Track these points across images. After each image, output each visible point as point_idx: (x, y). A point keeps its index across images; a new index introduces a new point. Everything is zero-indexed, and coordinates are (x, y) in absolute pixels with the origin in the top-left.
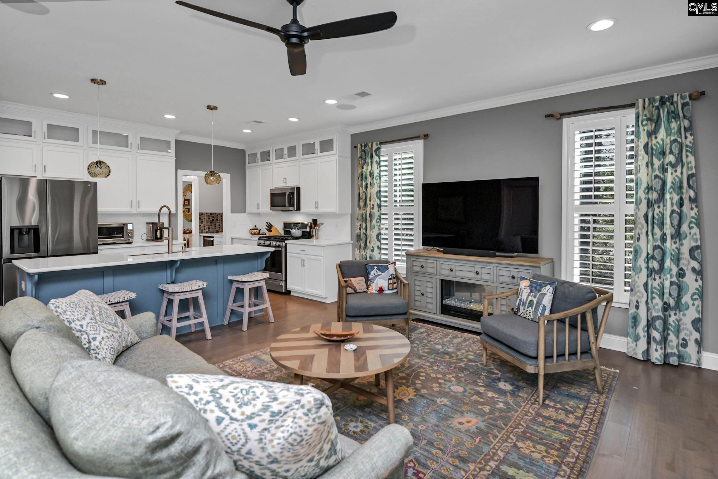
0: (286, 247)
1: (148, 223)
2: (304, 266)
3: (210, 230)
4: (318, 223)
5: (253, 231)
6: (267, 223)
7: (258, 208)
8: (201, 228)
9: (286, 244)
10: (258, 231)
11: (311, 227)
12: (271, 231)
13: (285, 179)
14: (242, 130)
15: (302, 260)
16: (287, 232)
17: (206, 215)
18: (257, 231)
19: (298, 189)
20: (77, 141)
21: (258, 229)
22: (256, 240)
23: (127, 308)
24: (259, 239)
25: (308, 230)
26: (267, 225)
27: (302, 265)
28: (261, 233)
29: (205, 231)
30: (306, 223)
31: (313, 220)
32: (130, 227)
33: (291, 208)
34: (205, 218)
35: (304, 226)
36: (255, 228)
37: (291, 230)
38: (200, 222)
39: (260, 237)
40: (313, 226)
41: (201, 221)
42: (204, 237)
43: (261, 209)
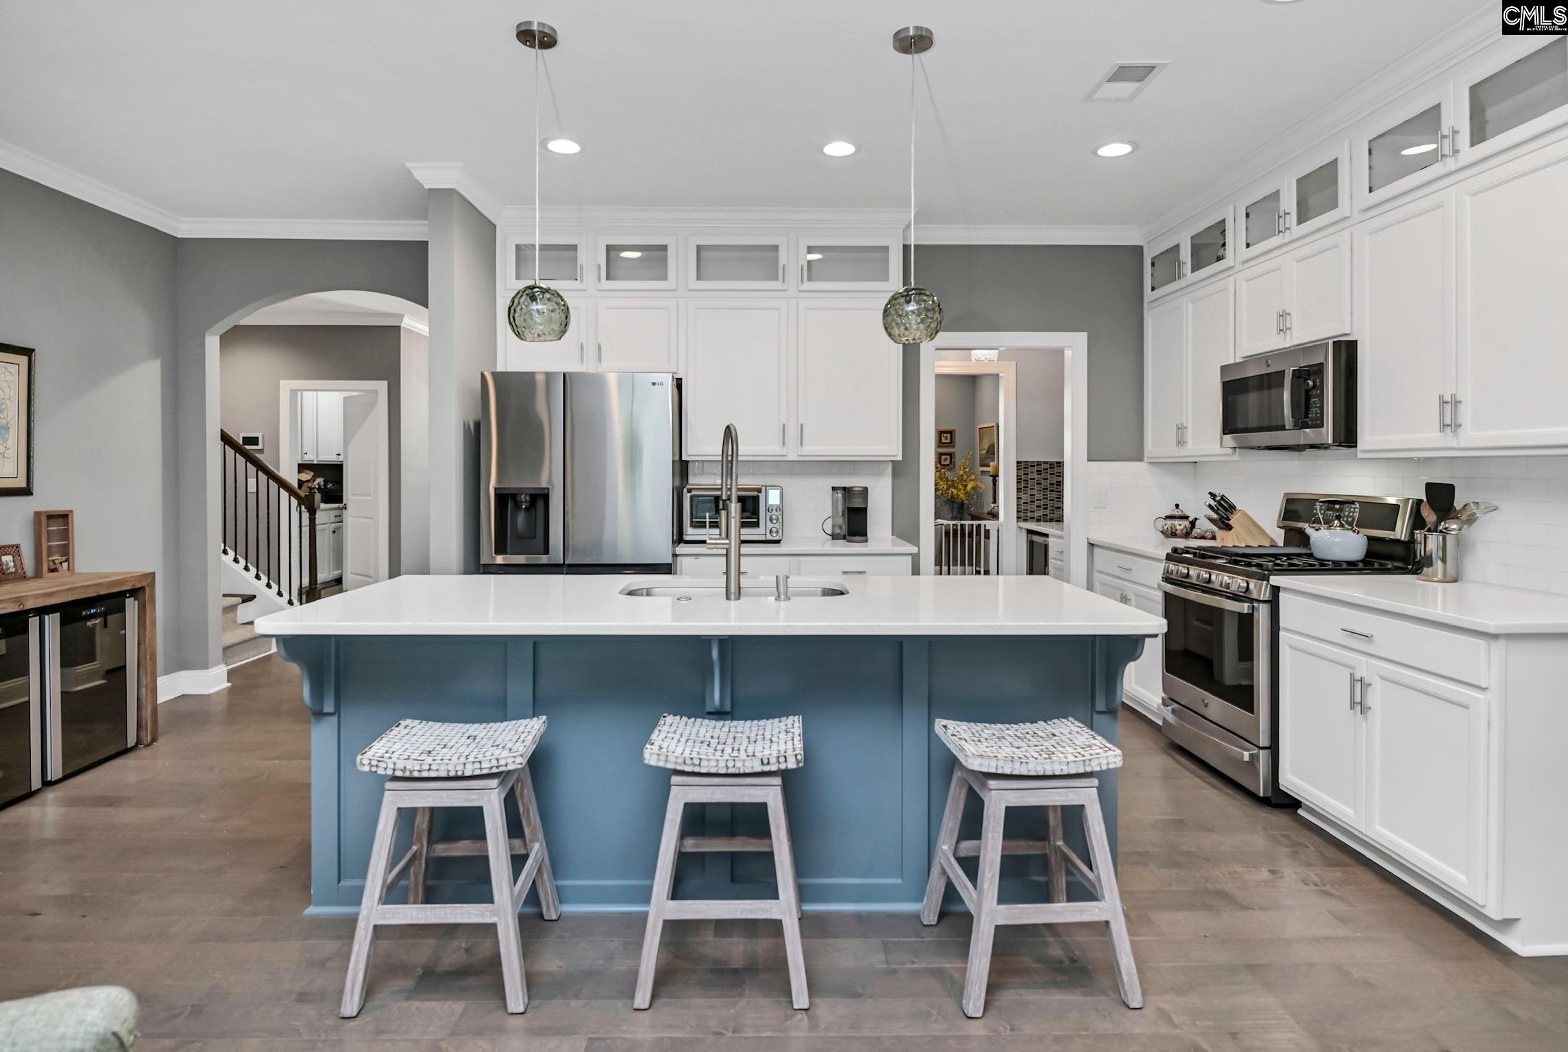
0: (1274, 603)
1: (833, 489)
2: (1365, 709)
3: (1048, 512)
4: (1458, 504)
5: (1169, 522)
6: (1213, 495)
7: (1181, 442)
8: (1023, 507)
9: (1276, 590)
10: (1186, 523)
11: (1418, 522)
12: (1229, 528)
13: (1283, 316)
14: (1095, 153)
15: (1353, 680)
16: (1297, 537)
17: (1036, 468)
18: (1181, 525)
19: (1347, 352)
20: (665, 278)
21: (1186, 518)
22: (1159, 560)
23: (490, 801)
24: (1169, 558)
25: (1401, 531)
26: (1213, 503)
27: (1353, 705)
28: (1196, 531)
29: (1036, 515)
30: (1392, 500)
31: (1430, 487)
32: (774, 498)
33: (1309, 435)
34: (1036, 477)
35: (1382, 513)
36: (1176, 513)
37: (1309, 531)
38: (1019, 490)
39: (1175, 550)
40: (1429, 516)
41: (1023, 485)
42: (1030, 532)
43: (1190, 445)
